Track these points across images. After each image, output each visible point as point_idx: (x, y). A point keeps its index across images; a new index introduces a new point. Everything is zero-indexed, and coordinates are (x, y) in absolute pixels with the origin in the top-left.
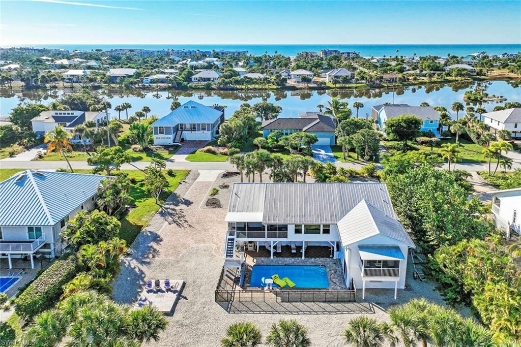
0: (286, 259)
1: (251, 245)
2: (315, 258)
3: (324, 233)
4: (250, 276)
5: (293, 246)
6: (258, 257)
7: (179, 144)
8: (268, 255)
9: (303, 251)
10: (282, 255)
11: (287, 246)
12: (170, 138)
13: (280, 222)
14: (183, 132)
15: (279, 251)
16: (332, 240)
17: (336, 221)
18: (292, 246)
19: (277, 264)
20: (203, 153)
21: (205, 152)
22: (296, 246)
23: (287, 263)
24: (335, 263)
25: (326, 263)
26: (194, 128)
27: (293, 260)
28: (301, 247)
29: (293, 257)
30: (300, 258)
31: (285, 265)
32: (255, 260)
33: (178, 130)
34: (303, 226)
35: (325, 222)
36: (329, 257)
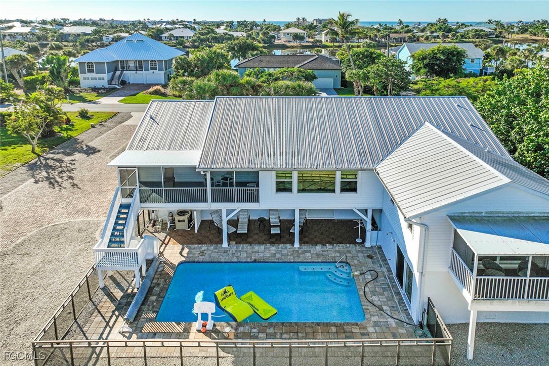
0: (256, 248)
1: (181, 218)
2: (324, 245)
3: (343, 190)
4: (164, 290)
5: (274, 220)
6: (194, 243)
7: (116, 86)
8: (217, 240)
9: (296, 230)
10: (250, 240)
11: (261, 220)
12: (103, 79)
13: (239, 166)
14: (125, 72)
15: (242, 229)
16: (363, 207)
17: (373, 162)
18: (272, 221)
19: (235, 260)
20: (148, 95)
21: (150, 94)
22: (280, 221)
23: (259, 256)
24: (370, 257)
25: (348, 255)
26: (141, 68)
27: (273, 249)
28: (292, 223)
29: (272, 243)
30: (289, 246)
31: (255, 261)
32: (186, 251)
33: (116, 69)
34: (295, 175)
35: (346, 166)
36: (355, 243)
